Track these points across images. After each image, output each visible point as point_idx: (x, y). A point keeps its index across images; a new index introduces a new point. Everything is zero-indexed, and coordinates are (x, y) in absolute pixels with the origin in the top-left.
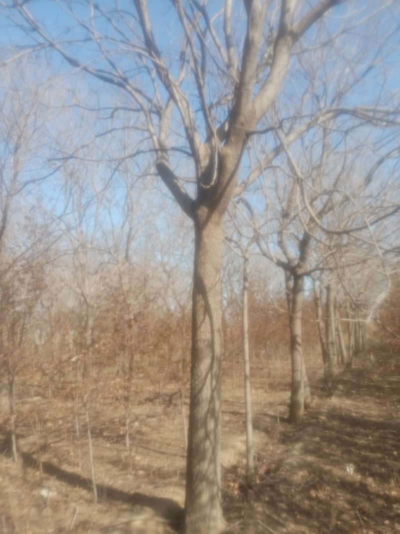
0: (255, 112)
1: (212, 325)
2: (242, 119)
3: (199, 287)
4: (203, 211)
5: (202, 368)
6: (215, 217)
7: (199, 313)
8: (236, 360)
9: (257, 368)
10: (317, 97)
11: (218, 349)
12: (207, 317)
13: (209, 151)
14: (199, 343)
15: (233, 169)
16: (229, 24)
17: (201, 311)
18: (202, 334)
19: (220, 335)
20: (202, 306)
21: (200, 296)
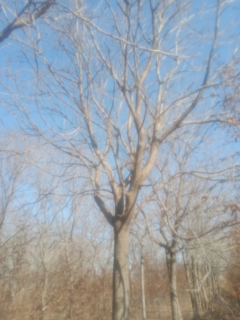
0: (143, 176)
1: (124, 289)
2: (137, 179)
3: (117, 266)
4: (119, 223)
5: (118, 315)
6: (125, 227)
7: (117, 281)
8: (138, 306)
9: (151, 312)
10: (176, 155)
11: (127, 303)
12: (121, 284)
13: (121, 191)
14: (117, 300)
15: (133, 202)
16: (130, 132)
17: (118, 281)
18: (119, 294)
19: (128, 294)
20: (118, 277)
21: (117, 271)
